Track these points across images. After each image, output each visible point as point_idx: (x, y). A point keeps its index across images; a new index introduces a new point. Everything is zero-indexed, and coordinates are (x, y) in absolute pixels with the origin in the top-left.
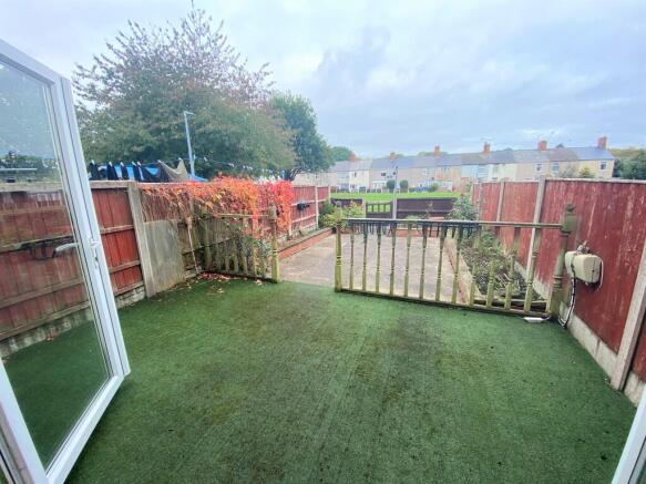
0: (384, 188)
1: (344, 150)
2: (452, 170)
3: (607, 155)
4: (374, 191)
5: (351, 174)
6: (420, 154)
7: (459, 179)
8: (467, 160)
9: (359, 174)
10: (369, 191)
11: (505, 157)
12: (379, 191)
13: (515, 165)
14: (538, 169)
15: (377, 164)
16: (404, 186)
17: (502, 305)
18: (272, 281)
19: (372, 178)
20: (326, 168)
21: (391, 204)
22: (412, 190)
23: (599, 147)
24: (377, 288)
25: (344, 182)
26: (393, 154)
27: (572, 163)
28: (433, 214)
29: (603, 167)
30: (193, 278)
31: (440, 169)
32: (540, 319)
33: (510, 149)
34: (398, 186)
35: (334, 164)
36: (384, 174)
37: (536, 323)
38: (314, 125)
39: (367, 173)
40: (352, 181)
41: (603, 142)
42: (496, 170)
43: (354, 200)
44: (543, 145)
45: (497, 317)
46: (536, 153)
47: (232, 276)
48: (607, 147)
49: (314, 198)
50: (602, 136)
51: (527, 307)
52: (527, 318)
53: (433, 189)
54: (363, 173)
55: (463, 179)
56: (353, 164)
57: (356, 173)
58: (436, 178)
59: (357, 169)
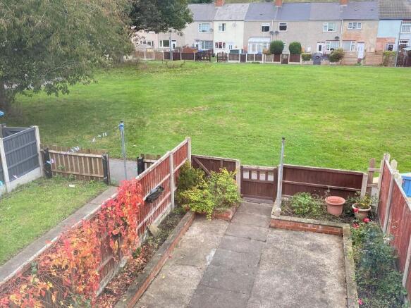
0: (267, 54)
2: (365, 26)
4: (251, 57)
5: (216, 25)
7: (373, 41)
8: (387, 11)
9: (228, 25)
10: (243, 59)
12: (259, 57)
16: (296, 51)
19: (247, 36)
21: (275, 172)
22: (307, 58)
25: (205, 37)
31: (347, 24)
34: (286, 51)
36: (267, 29)
39: (240, 25)
40: (218, 37)
54: (235, 26)
55: (379, 40)
56: (220, 8)
57: (223, 25)
58: (341, 38)
59: (226, 18)
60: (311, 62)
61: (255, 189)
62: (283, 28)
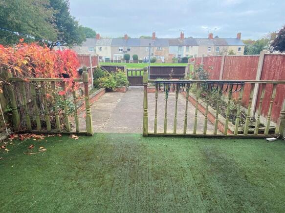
0: (123, 60)
1: (90, 30)
2: (163, 49)
3: (241, 43)
4: (115, 61)
5: (97, 48)
6: (141, 37)
7: (167, 55)
8: (172, 43)
9: (103, 48)
11: (191, 42)
12: (119, 61)
13: (198, 47)
14: (209, 50)
15: (115, 42)
16: (136, 59)
17: (252, 132)
18: (87, 135)
19: (113, 53)
20: (79, 42)
22: (141, 61)
23: (237, 39)
24: (175, 131)
26: (126, 36)
27: (225, 47)
28: (174, 77)
29: (239, 49)
30: (5, 140)
31: (156, 48)
32: (274, 138)
33: (191, 38)
34: (131, 59)
35: (85, 40)
36: (122, 50)
37: (273, 141)
38: (68, 8)
39: (109, 48)
41: (239, 35)
42: (188, 50)
43: (118, 67)
44: (211, 35)
45: (252, 140)
46: (208, 41)
47: (44, 134)
48: (241, 39)
49: (89, 65)
50: (239, 32)
51: (266, 132)
52: (268, 139)
53: (153, 61)
54: (106, 48)
55: (170, 55)
56: (98, 40)
57: (101, 48)
58: (154, 54)
59: (101, 44)
60: (143, 63)
61: (136, 80)
62: (129, 50)
